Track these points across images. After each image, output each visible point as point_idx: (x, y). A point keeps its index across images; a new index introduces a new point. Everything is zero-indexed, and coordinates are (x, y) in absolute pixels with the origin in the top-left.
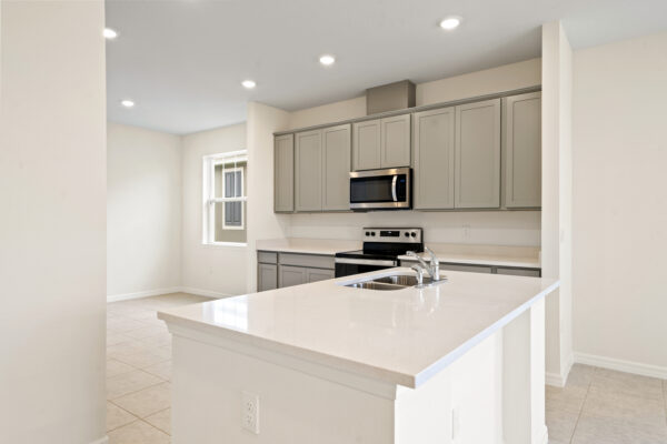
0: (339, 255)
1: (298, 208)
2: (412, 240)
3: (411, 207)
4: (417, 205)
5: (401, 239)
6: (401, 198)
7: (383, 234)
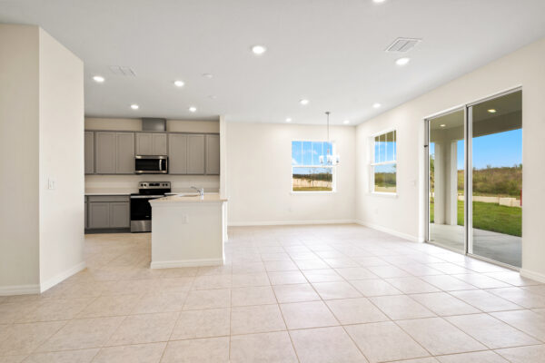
0: (132, 195)
1: (98, 172)
2: (165, 187)
3: (167, 173)
4: (171, 172)
5: (161, 187)
6: (164, 168)
7: (150, 185)
